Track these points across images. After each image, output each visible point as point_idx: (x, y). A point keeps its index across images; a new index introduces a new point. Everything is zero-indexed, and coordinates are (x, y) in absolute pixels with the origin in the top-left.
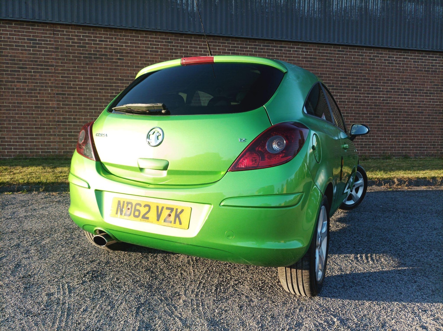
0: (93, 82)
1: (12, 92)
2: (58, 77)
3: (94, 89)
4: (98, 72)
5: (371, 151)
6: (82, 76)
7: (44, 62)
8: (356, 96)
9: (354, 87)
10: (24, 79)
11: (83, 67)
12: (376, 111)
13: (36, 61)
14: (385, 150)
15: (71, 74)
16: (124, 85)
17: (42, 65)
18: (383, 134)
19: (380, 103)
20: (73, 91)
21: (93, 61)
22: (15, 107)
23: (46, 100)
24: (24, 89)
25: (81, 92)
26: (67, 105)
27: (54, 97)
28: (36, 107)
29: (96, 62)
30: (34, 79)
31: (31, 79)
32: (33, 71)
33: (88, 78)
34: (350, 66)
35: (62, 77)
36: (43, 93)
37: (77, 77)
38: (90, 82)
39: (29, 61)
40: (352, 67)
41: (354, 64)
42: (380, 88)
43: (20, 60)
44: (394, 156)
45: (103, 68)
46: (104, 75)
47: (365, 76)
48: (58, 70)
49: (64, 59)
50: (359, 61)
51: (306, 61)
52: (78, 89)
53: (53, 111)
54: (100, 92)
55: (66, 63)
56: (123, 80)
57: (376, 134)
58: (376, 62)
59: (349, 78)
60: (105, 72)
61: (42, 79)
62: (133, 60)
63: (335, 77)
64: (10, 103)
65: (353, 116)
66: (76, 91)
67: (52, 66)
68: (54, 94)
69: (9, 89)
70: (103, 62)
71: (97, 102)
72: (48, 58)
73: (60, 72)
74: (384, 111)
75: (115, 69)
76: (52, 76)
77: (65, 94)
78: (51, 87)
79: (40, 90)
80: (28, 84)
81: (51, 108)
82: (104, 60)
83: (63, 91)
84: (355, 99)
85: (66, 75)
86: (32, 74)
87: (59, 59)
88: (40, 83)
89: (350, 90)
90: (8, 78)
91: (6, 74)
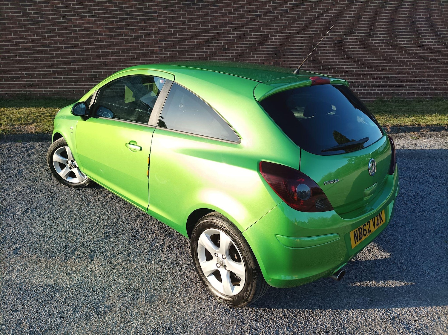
0: (191, 29)
1: (122, 39)
2: (161, 24)
3: (192, 35)
4: (196, 18)
5: (426, 94)
6: (182, 23)
7: (148, 9)
8: (421, 42)
9: (421, 33)
10: (131, 26)
11: (182, 14)
12: (436, 56)
13: (142, 8)
14: (438, 93)
15: (172, 21)
16: (218, 32)
17: (146, 12)
18: (439, 77)
19: (442, 48)
20: (174, 38)
21: (191, 8)
22: (124, 53)
23: (151, 47)
24: (132, 36)
25: (181, 38)
26: (169, 51)
27: (157, 44)
28: (142, 53)
29: (194, 8)
30: (140, 26)
31: (137, 26)
32: (138, 18)
33: (187, 25)
34: (420, 12)
35: (164, 24)
36: (148, 40)
37: (177, 24)
38: (188, 29)
39: (135, 8)
40: (422, 12)
41: (424, 9)
42: (444, 34)
43: (128, 8)
44: (445, 98)
45: (200, 15)
46: (201, 22)
47: (432, 21)
48: (160, 17)
49: (166, 6)
50: (430, 7)
51: (382, 7)
52: (178, 36)
53: (156, 57)
54: (197, 39)
55: (167, 10)
56: (217, 26)
57: (433, 77)
58: (444, 8)
59: (418, 24)
60: (202, 19)
61: (147, 26)
62: (226, 7)
63: (406, 23)
64: (120, 49)
65: (416, 61)
66: (176, 38)
67: (156, 13)
68: (157, 41)
69: (118, 36)
70: (200, 8)
71: (194, 48)
72: (152, 5)
73: (162, 18)
74: (443, 56)
75: (211, 16)
76: (155, 23)
77: (166, 41)
78: (154, 33)
79: (145, 37)
80: (134, 31)
81: (155, 54)
82: (200, 7)
83: (165, 37)
84: (420, 45)
85: (167, 22)
86: (138, 21)
87: (162, 6)
88: (145, 30)
89: (417, 35)
90: (117, 25)
91: (116, 21)
